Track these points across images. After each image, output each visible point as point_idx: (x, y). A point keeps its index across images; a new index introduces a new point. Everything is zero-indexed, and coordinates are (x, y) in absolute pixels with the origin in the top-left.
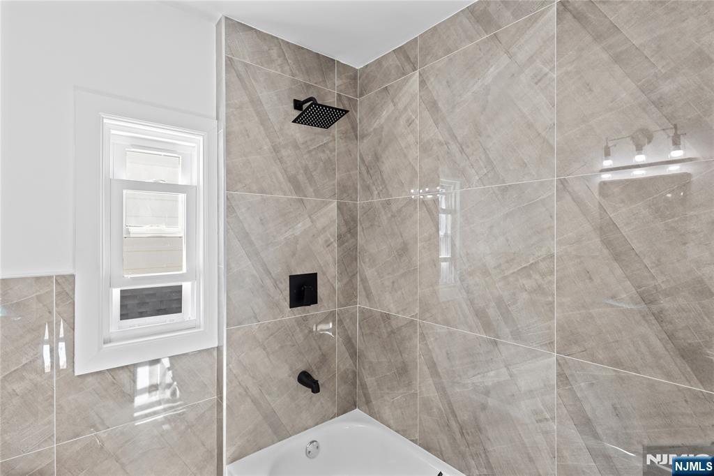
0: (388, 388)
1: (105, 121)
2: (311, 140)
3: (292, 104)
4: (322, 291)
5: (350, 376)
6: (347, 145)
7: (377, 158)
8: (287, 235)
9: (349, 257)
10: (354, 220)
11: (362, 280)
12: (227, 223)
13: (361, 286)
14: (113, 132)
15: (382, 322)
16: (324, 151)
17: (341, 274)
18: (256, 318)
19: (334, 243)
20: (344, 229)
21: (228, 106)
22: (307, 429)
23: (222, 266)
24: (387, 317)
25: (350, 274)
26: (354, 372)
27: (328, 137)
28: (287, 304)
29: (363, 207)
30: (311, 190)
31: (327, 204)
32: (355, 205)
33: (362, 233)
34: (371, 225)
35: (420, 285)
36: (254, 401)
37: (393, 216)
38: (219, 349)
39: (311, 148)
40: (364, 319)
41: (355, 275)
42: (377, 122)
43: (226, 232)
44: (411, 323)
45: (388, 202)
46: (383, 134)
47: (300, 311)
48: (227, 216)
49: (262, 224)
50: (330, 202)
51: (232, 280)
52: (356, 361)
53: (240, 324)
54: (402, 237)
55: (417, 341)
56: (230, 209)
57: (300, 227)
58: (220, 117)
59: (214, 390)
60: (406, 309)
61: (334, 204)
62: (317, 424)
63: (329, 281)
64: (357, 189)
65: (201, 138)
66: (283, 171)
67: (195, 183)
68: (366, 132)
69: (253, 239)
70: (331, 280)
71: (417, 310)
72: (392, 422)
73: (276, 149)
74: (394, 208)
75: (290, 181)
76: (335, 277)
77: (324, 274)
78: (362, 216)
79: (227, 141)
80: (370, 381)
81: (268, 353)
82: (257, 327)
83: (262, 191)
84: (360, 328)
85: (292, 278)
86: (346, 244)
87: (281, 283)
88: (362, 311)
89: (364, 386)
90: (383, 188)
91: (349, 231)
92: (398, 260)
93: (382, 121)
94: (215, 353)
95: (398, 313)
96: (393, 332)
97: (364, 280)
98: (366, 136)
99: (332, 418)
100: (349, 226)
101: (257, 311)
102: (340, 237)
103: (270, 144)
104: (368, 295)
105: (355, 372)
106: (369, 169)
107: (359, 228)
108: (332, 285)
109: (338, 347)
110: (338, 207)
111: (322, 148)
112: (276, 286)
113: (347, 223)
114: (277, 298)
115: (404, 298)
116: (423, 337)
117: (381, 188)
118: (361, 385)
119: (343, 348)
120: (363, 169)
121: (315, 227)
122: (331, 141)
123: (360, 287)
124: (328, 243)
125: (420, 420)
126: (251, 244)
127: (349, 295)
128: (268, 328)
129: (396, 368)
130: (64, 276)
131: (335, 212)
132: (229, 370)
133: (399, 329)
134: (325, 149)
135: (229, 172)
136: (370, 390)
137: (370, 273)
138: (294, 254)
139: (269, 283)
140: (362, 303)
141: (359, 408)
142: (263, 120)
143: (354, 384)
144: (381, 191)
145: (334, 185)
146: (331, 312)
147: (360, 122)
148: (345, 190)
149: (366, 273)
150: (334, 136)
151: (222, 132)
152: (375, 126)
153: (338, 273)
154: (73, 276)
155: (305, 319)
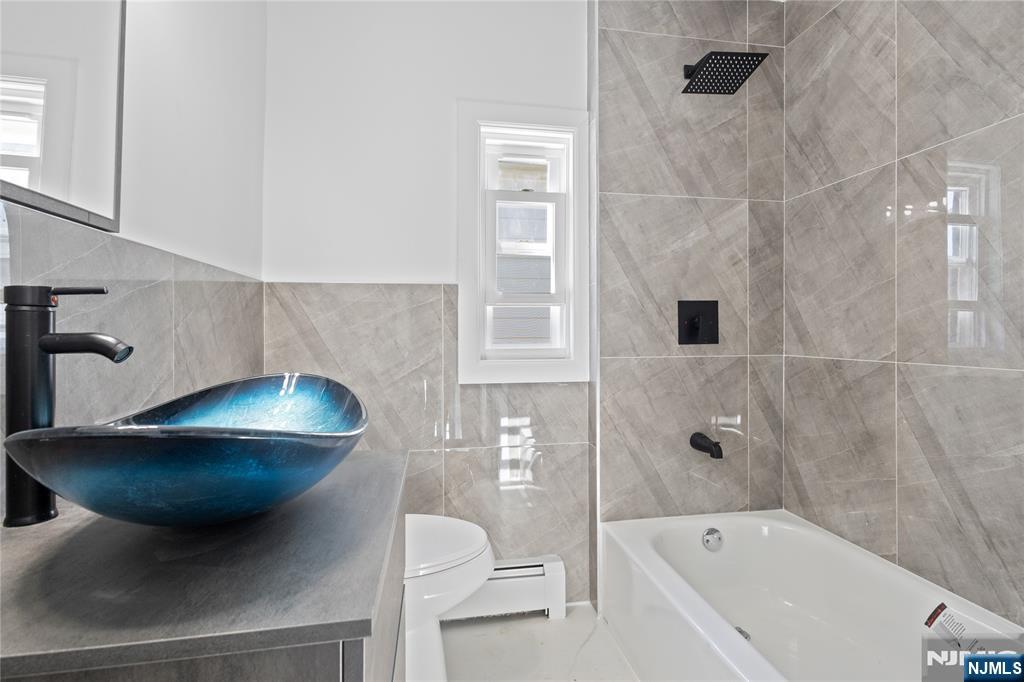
0: (839, 476)
1: (483, 129)
2: (709, 117)
3: (682, 73)
4: (725, 326)
5: (771, 457)
6: (765, 119)
7: (817, 126)
8: (675, 246)
9: (770, 284)
10: (778, 228)
11: (790, 316)
12: (601, 231)
13: (790, 326)
14: (488, 141)
15: (827, 375)
16: (728, 131)
17: (755, 305)
18: (635, 350)
19: (744, 261)
20: (760, 242)
21: (600, 88)
22: (703, 513)
23: (595, 283)
24: (835, 367)
25: (771, 308)
26: (778, 454)
27: (734, 111)
28: (674, 337)
29: (792, 207)
30: (709, 186)
31: (733, 205)
32: (780, 206)
33: (791, 246)
34: (807, 231)
35: (899, 304)
36: (633, 455)
37: (847, 206)
38: (591, 385)
39: (709, 129)
40: (796, 374)
41: (779, 309)
42: (819, 70)
43: (600, 241)
44: (884, 370)
45: (839, 188)
46: (829, 84)
47: (692, 351)
48: (600, 222)
49: (643, 232)
50: (737, 202)
51: (607, 300)
52: (781, 438)
53: (615, 355)
54: (863, 235)
55: (895, 395)
56: (604, 213)
57: (693, 237)
58: (592, 105)
59: (586, 434)
60: (871, 348)
61: (746, 204)
62: (718, 511)
63: (736, 313)
64: (782, 182)
65: (570, 136)
66: (668, 162)
67: (563, 191)
68: (797, 92)
69: (630, 250)
70: (739, 314)
71: (894, 347)
72: (845, 528)
73: (660, 135)
74: (849, 193)
75: (679, 176)
76: (745, 309)
77: (728, 303)
78: (792, 220)
79: (601, 131)
80: (806, 467)
81: (650, 399)
82: (636, 362)
83: (643, 190)
84: (788, 387)
85: (682, 305)
86: (764, 263)
87: (667, 309)
88: (791, 363)
89: (795, 475)
90: (828, 169)
91: (769, 244)
92: (856, 273)
93: (828, 63)
94: (587, 390)
95: (857, 356)
96: (847, 387)
97: (795, 317)
98: (798, 97)
99: (741, 510)
100: (768, 237)
101: (636, 342)
102: (753, 252)
103: (652, 130)
104: (802, 338)
105: (780, 455)
106: (803, 146)
107: (785, 240)
108: (741, 321)
109: (751, 410)
110: (751, 210)
111: (725, 126)
112: (660, 313)
113: (764, 232)
114: (661, 329)
115: (867, 331)
116: (906, 389)
117: (825, 168)
118: (790, 473)
119: (760, 414)
120: (794, 149)
121: (715, 237)
122: (739, 116)
123: (787, 327)
124: (735, 260)
125: (901, 523)
126: (628, 256)
127: (770, 339)
128: (650, 366)
129: (854, 444)
130: (449, 285)
131: (745, 218)
132: (603, 408)
133: (859, 381)
134: (730, 127)
135: (602, 168)
136: (805, 481)
137: (804, 303)
138: (684, 273)
139: (651, 308)
140: (791, 351)
141: (786, 508)
142: (644, 100)
143: (778, 471)
144: (825, 173)
145: (744, 177)
146: (740, 358)
147: (787, 81)
148: (761, 184)
149: (798, 305)
150: (743, 108)
151: (595, 122)
152: (815, 76)
153: (750, 303)
154: (457, 286)
155: (700, 362)
